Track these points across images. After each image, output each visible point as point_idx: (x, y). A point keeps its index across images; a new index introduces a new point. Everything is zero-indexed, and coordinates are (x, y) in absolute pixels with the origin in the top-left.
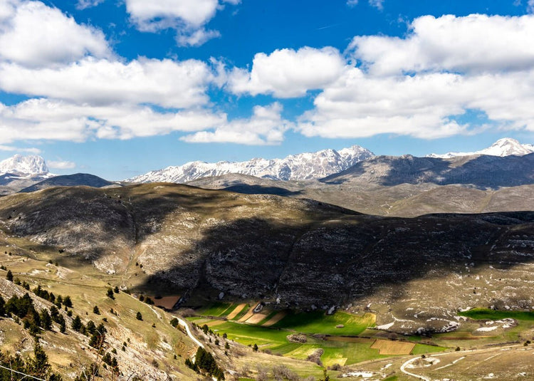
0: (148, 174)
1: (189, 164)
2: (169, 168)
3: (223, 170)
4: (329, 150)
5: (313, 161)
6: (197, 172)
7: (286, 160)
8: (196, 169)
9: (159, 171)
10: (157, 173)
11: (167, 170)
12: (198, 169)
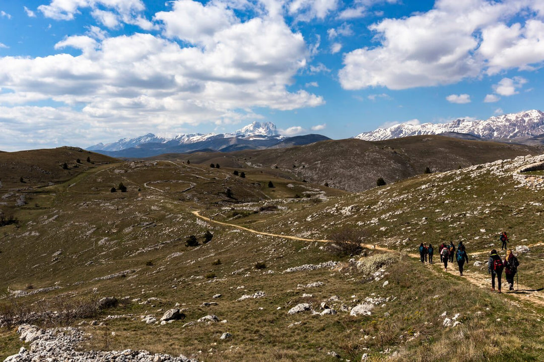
0: (360, 135)
1: (396, 126)
2: (378, 130)
3: (427, 131)
4: (534, 110)
5: (517, 121)
6: (404, 133)
7: (489, 121)
8: (402, 131)
9: (369, 132)
10: (368, 134)
11: (376, 132)
12: (404, 130)
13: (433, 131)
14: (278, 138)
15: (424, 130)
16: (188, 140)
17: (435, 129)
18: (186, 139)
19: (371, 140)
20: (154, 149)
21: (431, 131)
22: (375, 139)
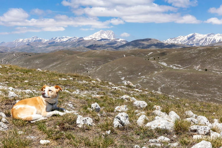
0: (168, 40)
1: (191, 35)
2: (179, 37)
6: (196, 39)
8: (195, 38)
9: (174, 38)
10: (173, 39)
11: (178, 38)
12: (196, 37)
13: (214, 39)
14: (118, 40)
15: (209, 38)
16: (60, 40)
17: (215, 37)
18: (59, 40)
19: (176, 43)
20: (39, 46)
21: (213, 38)
22: (178, 43)
